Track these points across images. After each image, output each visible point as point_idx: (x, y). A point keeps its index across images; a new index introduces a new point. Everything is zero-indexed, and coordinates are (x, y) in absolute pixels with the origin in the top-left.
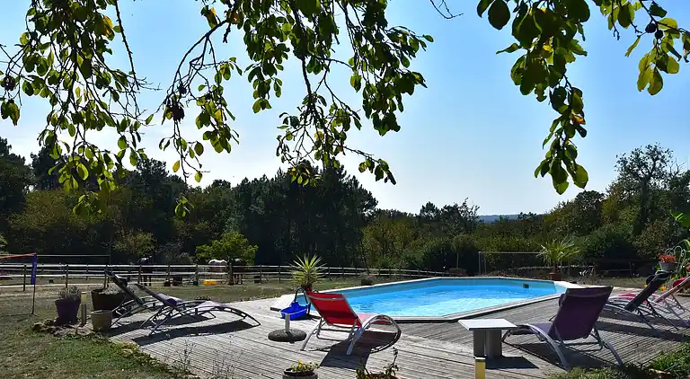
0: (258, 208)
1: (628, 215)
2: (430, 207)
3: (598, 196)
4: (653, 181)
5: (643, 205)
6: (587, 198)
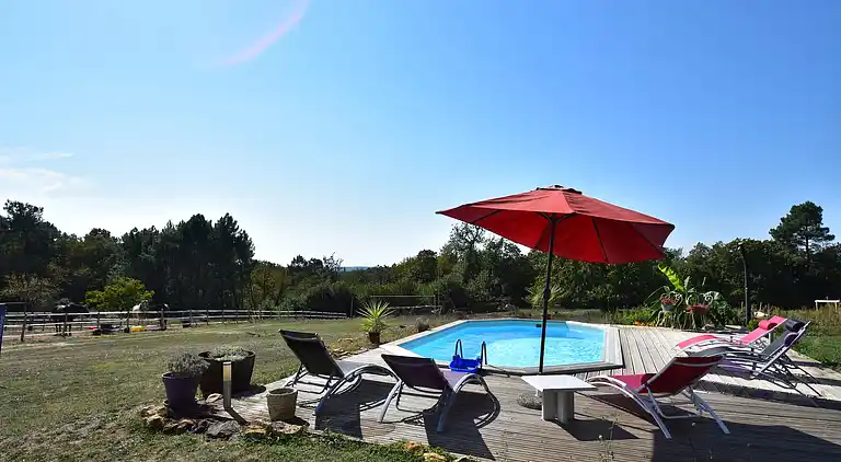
0: (149, 256)
1: (458, 271)
2: (300, 259)
3: (433, 253)
4: (476, 244)
5: (469, 260)
6: (427, 255)
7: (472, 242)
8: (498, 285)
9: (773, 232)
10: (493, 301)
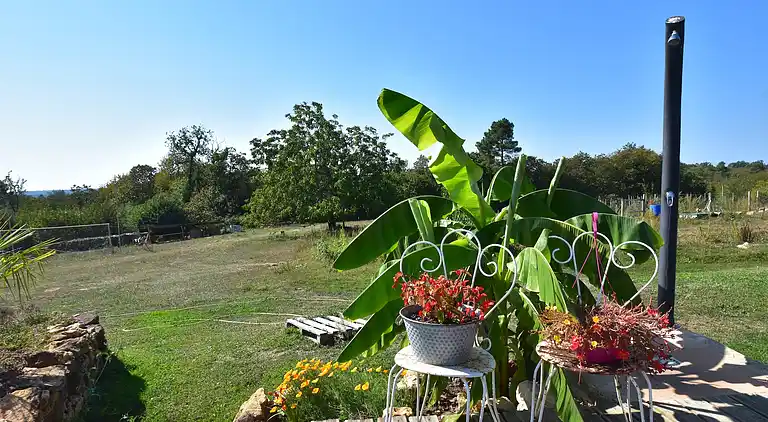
1: (178, 187)
3: (151, 169)
4: (198, 156)
5: (190, 176)
6: (141, 171)
7: (193, 154)
8: (224, 203)
9: (479, 145)
10: (218, 222)
